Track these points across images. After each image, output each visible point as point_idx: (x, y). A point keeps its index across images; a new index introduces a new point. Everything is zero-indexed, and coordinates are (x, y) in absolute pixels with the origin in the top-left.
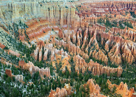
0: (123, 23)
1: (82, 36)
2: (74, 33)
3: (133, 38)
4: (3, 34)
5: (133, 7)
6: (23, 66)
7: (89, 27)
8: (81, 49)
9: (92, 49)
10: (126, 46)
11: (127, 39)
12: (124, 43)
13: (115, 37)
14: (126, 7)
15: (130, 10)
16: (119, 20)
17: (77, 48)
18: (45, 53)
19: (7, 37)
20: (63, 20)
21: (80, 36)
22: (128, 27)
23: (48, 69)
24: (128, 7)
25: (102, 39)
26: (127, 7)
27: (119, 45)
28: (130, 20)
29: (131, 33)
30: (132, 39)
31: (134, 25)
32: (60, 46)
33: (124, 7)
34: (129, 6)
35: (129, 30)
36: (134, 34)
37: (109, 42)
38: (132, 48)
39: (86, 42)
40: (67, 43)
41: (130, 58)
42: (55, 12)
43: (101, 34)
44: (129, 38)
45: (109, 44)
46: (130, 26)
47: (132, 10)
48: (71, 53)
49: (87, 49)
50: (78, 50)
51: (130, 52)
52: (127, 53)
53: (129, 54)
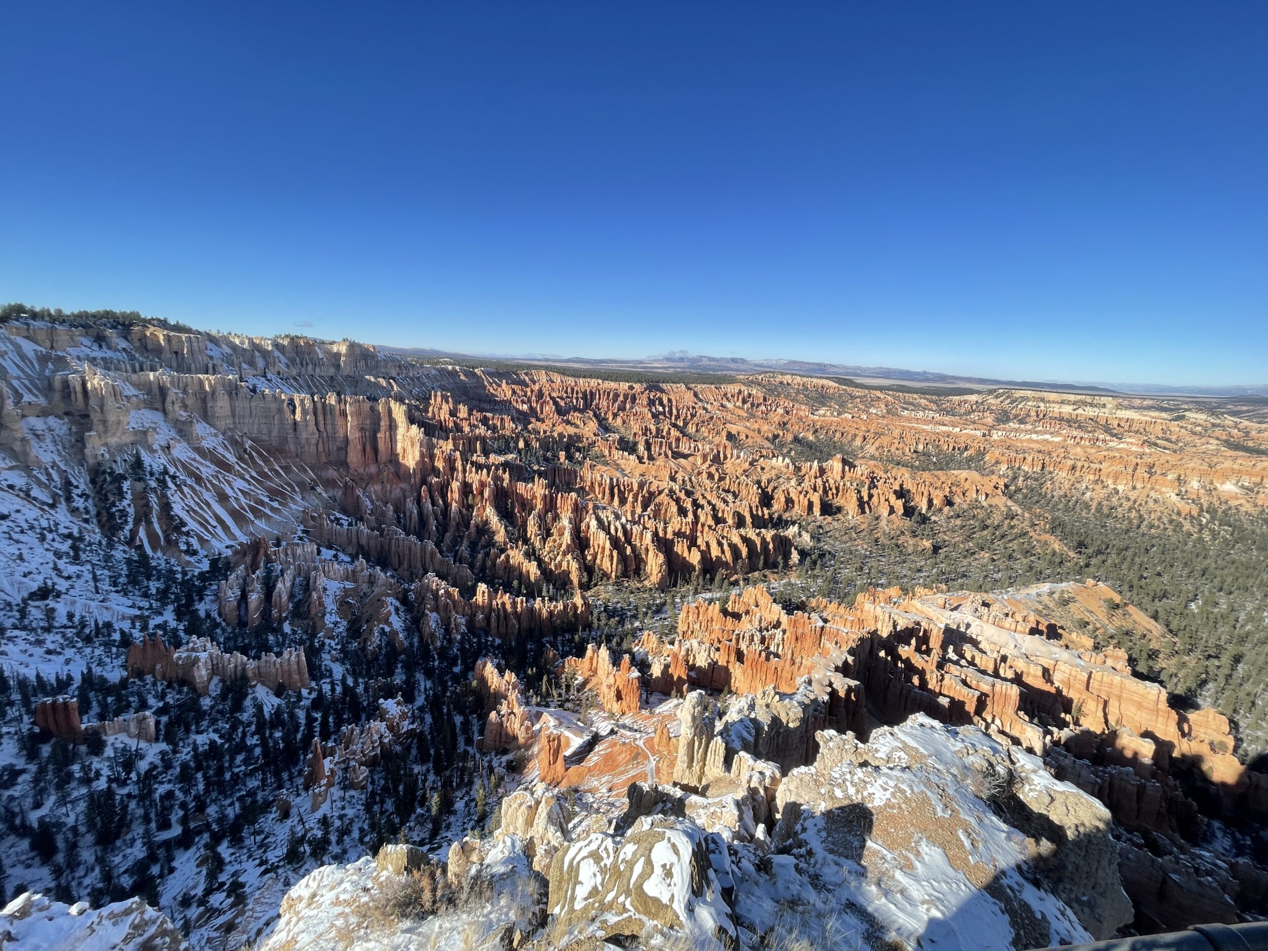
1: (441, 502)
2: (408, 494)
4: (25, 526)
6: (158, 667)
7: (464, 471)
8: (441, 552)
9: (484, 547)
10: (594, 523)
17: (424, 549)
18: (279, 585)
19: (49, 536)
20: (359, 447)
21: (433, 504)
23: (298, 656)
29: (603, 481)
32: (351, 550)
35: (596, 471)
38: (613, 528)
39: (458, 525)
40: (381, 535)
42: (321, 418)
45: (540, 520)
47: (599, 410)
48: (400, 571)
49: (464, 549)
50: (428, 556)
51: (608, 542)
53: (604, 549)
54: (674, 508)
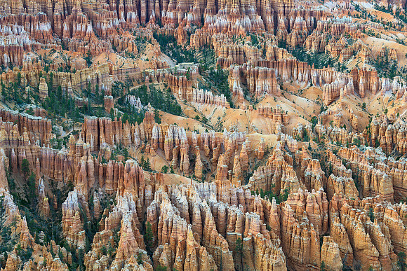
0: (132, 94)
3: (192, 161)
5: (163, 13)
10: (166, 206)
11: (165, 169)
12: (154, 190)
13: (105, 169)
14: (134, 16)
15: (152, 25)
16: (111, 80)
22: (161, 112)
24: (143, 14)
25: (42, 185)
26: (139, 14)
27: (133, 205)
28: (164, 75)
29: (177, 139)
30: (186, 167)
31: (184, 96)
33: (122, 14)
34: (147, 7)
35: (164, 124)
36: (190, 141)
37: (80, 199)
38: (197, 211)
41: (194, 261)
43: (31, 161)
44: (173, 163)
45: (82, 207)
46: (169, 102)
47: (161, 26)
51: (190, 233)
52: (176, 241)
53: (184, 244)
54: (291, 177)
